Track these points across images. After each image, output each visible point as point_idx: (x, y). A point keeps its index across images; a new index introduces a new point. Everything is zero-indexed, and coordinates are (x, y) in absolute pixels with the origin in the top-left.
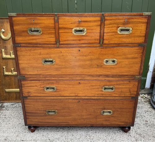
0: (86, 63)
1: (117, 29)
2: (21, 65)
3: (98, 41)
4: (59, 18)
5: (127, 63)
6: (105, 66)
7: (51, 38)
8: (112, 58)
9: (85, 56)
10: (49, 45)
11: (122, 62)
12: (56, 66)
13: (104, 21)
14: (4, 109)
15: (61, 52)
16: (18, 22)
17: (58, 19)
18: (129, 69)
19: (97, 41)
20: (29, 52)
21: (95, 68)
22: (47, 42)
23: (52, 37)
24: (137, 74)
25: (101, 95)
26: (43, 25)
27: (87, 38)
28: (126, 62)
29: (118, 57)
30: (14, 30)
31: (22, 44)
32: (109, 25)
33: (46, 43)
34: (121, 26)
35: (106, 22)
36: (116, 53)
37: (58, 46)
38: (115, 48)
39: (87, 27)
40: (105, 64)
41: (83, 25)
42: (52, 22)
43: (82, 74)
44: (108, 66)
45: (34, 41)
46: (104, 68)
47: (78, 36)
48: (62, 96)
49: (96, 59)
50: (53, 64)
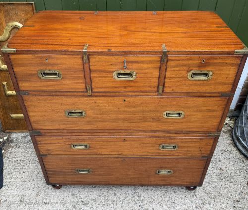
0: (136, 116)
1: (187, 74)
3: (156, 89)
4: (91, 57)
5: (199, 117)
6: (165, 121)
7: (79, 84)
8: (177, 111)
9: (134, 107)
10: (76, 94)
11: (193, 115)
12: (88, 120)
13: (165, 62)
14: (13, 144)
15: (95, 102)
16: (20, 62)
17: (89, 58)
18: (203, 125)
19: (153, 89)
20: (44, 102)
21: (149, 122)
22: (72, 88)
24: (213, 130)
25: (157, 154)
26: (64, 67)
27: (137, 84)
28: (199, 115)
29: (186, 110)
30: (15, 73)
31: (30, 92)
32: (174, 67)
33: (71, 90)
34: (195, 69)
35: (170, 64)
36: (183, 104)
37: (89, 94)
38: (182, 99)
39: (137, 69)
40: (165, 117)
41: (131, 67)
42: (79, 62)
43: (129, 128)
44: (169, 120)
45: (50, 88)
46: (163, 122)
47: (121, 82)
48: (98, 155)
49: (151, 111)
50: (83, 116)
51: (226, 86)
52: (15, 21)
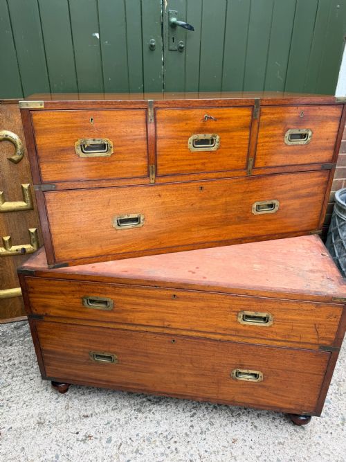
0: (216, 215)
1: (284, 135)
2: (59, 236)
3: (244, 164)
4: (158, 111)
5: (297, 206)
6: (254, 219)
8: (270, 199)
9: (214, 199)
10: (132, 182)
11: (289, 205)
12: (146, 231)
13: (258, 116)
15: (160, 196)
16: (48, 126)
17: (155, 114)
18: (300, 219)
19: (240, 164)
21: (233, 224)
22: (127, 173)
26: (117, 132)
29: (281, 196)
30: (38, 147)
31: (59, 185)
32: (269, 125)
37: (152, 181)
38: (277, 178)
39: (221, 131)
44: (259, 218)
45: (93, 174)
50: (140, 225)
51: (327, 152)
52: (5, 129)
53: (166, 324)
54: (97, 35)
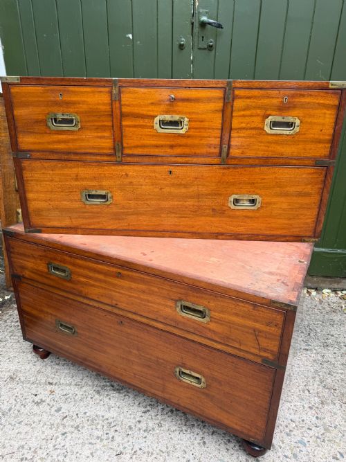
0: (187, 203)
1: (263, 121)
2: (33, 203)
3: (217, 150)
4: (123, 89)
5: (285, 206)
6: (231, 213)
7: (104, 140)
8: (249, 193)
9: (185, 186)
10: (98, 158)
11: (274, 203)
12: (114, 209)
13: (231, 100)
15: (127, 175)
16: (23, 99)
17: (120, 92)
18: (290, 222)
19: (212, 150)
20: (51, 172)
21: (207, 216)
22: (93, 148)
23: (104, 137)
24: (308, 234)
26: (84, 108)
27: (189, 141)
28: (283, 203)
29: (262, 192)
30: (15, 118)
31: (33, 154)
32: (244, 110)
33: (91, 151)
34: (274, 113)
35: (238, 103)
36: (259, 181)
37: (119, 159)
38: (257, 169)
39: (190, 113)
40: (233, 207)
41: (180, 109)
42: (105, 98)
43: (177, 229)
44: (238, 213)
45: (62, 146)
46: (229, 217)
47: (167, 136)
49: (209, 194)
50: (108, 203)
51: (321, 145)
53: (114, 302)
54: (130, 36)
